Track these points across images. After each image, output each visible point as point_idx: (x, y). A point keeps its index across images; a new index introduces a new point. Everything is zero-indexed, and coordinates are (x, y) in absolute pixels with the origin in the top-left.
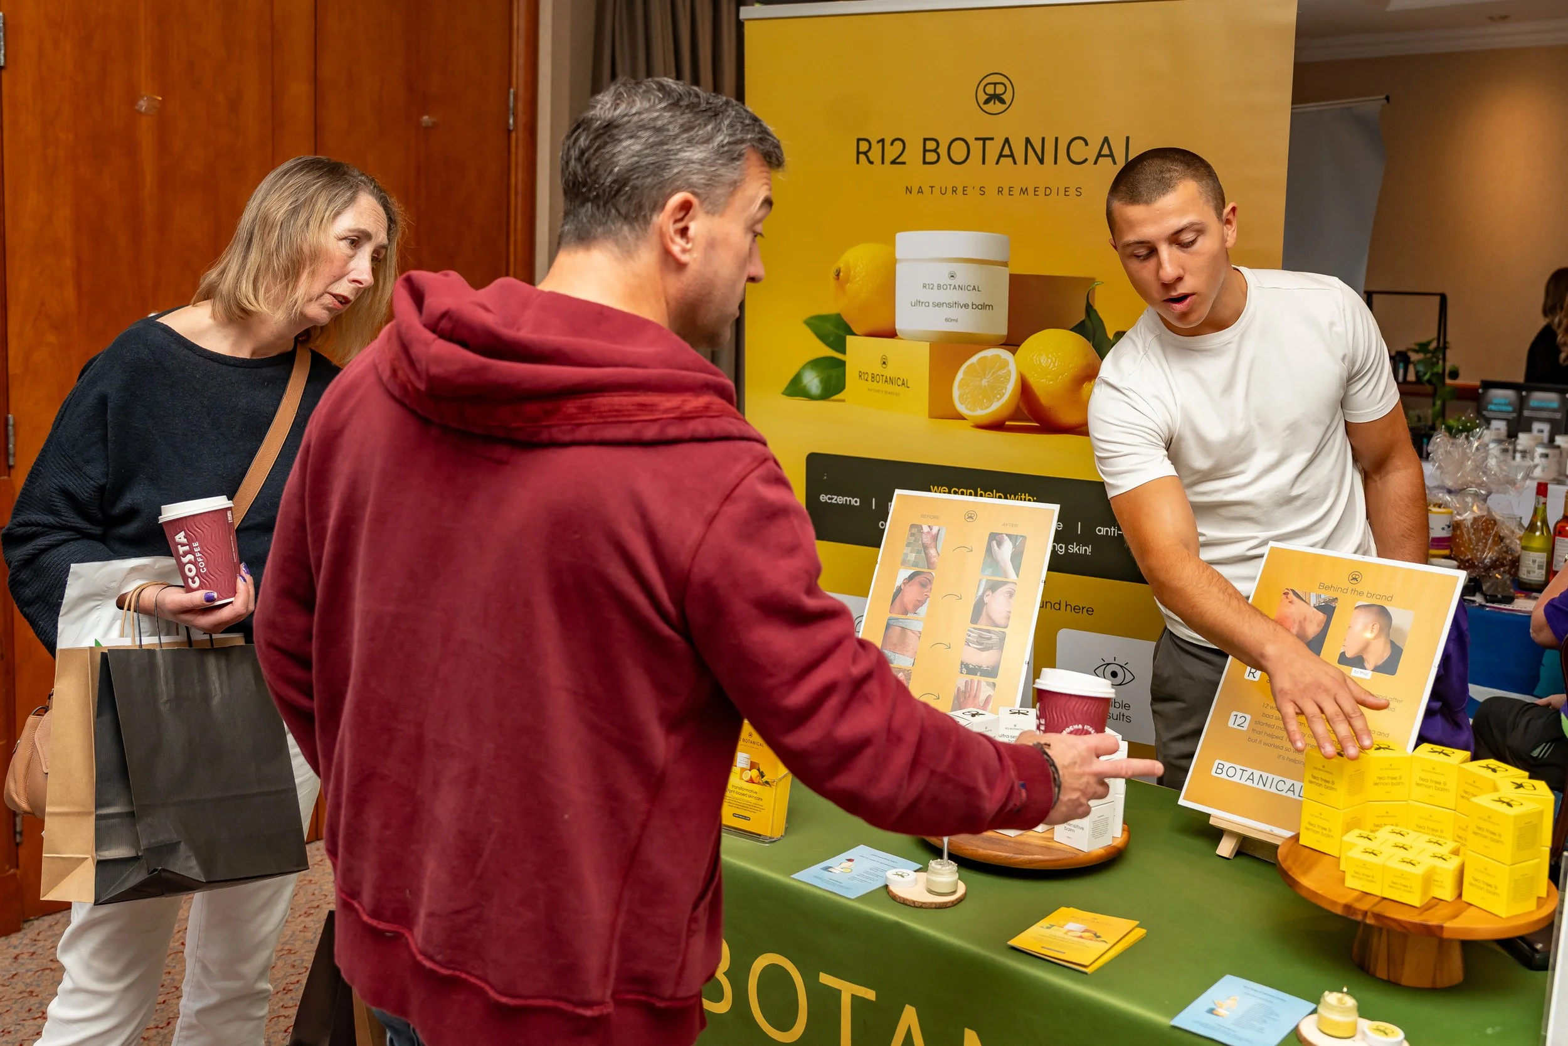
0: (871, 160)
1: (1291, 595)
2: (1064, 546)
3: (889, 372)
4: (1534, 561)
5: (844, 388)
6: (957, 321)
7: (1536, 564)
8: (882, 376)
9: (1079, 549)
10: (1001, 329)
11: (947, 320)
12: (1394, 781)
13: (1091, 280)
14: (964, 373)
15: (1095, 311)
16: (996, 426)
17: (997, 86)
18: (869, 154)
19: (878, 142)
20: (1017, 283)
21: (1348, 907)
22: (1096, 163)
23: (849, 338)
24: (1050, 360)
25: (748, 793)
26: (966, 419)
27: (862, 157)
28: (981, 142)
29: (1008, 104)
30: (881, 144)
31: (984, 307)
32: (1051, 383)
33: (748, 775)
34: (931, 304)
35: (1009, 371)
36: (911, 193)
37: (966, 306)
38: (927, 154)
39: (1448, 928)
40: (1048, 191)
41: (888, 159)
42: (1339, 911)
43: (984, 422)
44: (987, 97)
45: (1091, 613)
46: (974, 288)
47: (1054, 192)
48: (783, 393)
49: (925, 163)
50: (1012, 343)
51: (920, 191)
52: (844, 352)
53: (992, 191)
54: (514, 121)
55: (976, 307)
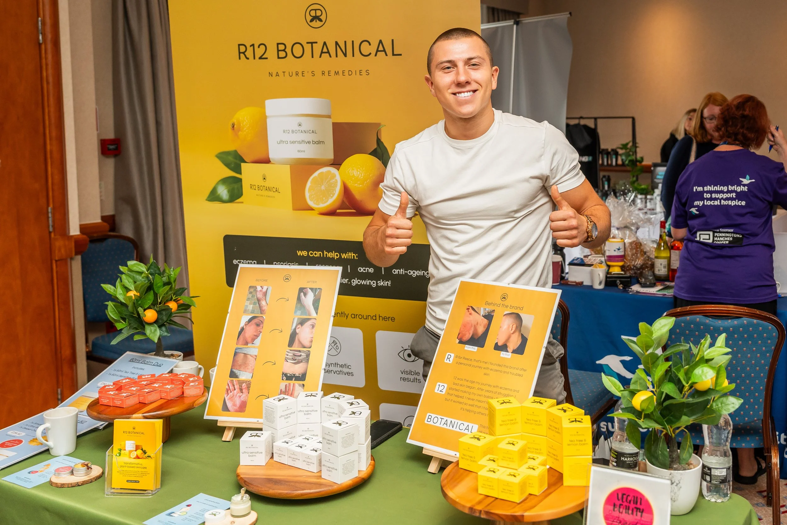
0: (248, 57)
1: (471, 309)
2: (375, 282)
3: (267, 184)
4: (661, 264)
5: (242, 195)
6: (304, 152)
7: (663, 265)
8: (264, 186)
9: (384, 283)
10: (330, 155)
11: (299, 151)
12: (512, 422)
13: (378, 125)
14: (311, 182)
15: (382, 142)
16: (332, 213)
17: (317, 11)
18: (245, 53)
19: (251, 46)
20: (337, 127)
21: (471, 509)
22: (376, 55)
23: (243, 165)
24: (359, 173)
25: (136, 466)
26: (314, 210)
27: (242, 55)
28: (310, 45)
29: (324, 21)
30: (252, 47)
31: (319, 142)
32: (361, 186)
33: (134, 454)
34: (289, 142)
35: (337, 180)
36: (272, 76)
37: (309, 142)
38: (280, 52)
39: (526, 516)
40: (350, 73)
41: (257, 56)
42: (466, 511)
43: (324, 211)
44: (312, 18)
45: (393, 320)
46: (313, 132)
47: (354, 73)
48: (206, 200)
49: (279, 58)
50: (337, 163)
51: (277, 75)
52: (240, 173)
53: (318, 73)
54: (42, 38)
55: (315, 143)
